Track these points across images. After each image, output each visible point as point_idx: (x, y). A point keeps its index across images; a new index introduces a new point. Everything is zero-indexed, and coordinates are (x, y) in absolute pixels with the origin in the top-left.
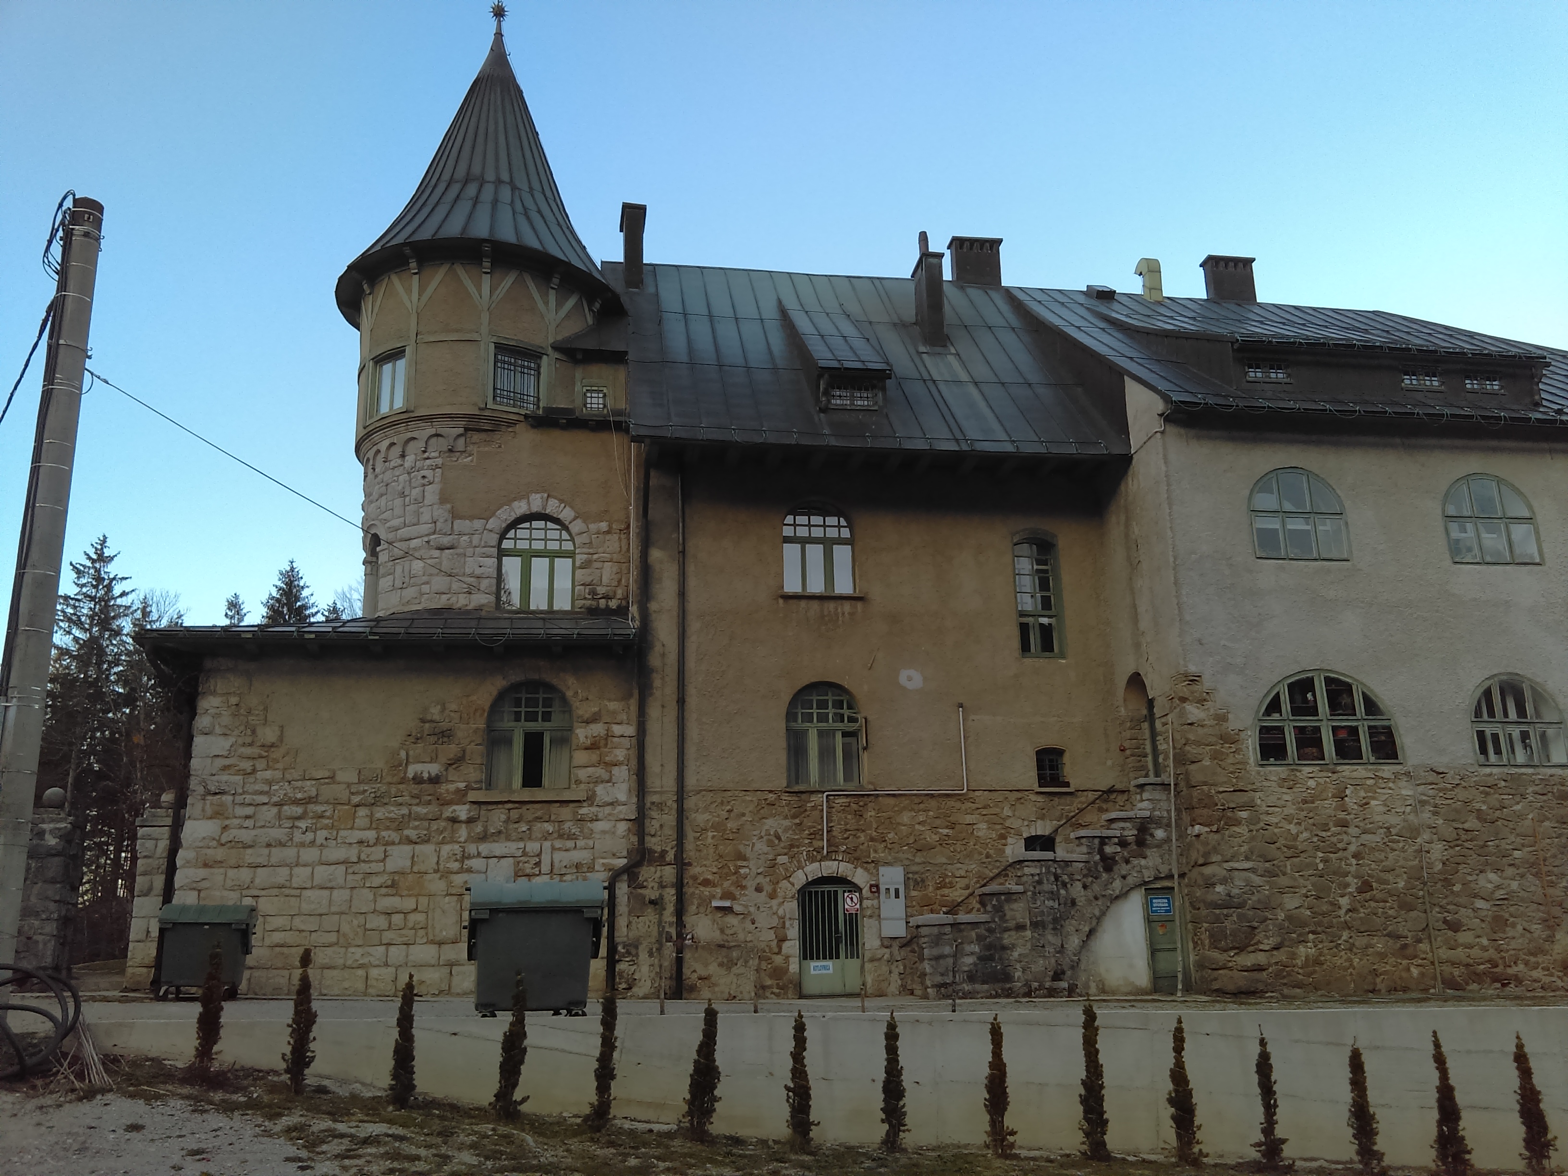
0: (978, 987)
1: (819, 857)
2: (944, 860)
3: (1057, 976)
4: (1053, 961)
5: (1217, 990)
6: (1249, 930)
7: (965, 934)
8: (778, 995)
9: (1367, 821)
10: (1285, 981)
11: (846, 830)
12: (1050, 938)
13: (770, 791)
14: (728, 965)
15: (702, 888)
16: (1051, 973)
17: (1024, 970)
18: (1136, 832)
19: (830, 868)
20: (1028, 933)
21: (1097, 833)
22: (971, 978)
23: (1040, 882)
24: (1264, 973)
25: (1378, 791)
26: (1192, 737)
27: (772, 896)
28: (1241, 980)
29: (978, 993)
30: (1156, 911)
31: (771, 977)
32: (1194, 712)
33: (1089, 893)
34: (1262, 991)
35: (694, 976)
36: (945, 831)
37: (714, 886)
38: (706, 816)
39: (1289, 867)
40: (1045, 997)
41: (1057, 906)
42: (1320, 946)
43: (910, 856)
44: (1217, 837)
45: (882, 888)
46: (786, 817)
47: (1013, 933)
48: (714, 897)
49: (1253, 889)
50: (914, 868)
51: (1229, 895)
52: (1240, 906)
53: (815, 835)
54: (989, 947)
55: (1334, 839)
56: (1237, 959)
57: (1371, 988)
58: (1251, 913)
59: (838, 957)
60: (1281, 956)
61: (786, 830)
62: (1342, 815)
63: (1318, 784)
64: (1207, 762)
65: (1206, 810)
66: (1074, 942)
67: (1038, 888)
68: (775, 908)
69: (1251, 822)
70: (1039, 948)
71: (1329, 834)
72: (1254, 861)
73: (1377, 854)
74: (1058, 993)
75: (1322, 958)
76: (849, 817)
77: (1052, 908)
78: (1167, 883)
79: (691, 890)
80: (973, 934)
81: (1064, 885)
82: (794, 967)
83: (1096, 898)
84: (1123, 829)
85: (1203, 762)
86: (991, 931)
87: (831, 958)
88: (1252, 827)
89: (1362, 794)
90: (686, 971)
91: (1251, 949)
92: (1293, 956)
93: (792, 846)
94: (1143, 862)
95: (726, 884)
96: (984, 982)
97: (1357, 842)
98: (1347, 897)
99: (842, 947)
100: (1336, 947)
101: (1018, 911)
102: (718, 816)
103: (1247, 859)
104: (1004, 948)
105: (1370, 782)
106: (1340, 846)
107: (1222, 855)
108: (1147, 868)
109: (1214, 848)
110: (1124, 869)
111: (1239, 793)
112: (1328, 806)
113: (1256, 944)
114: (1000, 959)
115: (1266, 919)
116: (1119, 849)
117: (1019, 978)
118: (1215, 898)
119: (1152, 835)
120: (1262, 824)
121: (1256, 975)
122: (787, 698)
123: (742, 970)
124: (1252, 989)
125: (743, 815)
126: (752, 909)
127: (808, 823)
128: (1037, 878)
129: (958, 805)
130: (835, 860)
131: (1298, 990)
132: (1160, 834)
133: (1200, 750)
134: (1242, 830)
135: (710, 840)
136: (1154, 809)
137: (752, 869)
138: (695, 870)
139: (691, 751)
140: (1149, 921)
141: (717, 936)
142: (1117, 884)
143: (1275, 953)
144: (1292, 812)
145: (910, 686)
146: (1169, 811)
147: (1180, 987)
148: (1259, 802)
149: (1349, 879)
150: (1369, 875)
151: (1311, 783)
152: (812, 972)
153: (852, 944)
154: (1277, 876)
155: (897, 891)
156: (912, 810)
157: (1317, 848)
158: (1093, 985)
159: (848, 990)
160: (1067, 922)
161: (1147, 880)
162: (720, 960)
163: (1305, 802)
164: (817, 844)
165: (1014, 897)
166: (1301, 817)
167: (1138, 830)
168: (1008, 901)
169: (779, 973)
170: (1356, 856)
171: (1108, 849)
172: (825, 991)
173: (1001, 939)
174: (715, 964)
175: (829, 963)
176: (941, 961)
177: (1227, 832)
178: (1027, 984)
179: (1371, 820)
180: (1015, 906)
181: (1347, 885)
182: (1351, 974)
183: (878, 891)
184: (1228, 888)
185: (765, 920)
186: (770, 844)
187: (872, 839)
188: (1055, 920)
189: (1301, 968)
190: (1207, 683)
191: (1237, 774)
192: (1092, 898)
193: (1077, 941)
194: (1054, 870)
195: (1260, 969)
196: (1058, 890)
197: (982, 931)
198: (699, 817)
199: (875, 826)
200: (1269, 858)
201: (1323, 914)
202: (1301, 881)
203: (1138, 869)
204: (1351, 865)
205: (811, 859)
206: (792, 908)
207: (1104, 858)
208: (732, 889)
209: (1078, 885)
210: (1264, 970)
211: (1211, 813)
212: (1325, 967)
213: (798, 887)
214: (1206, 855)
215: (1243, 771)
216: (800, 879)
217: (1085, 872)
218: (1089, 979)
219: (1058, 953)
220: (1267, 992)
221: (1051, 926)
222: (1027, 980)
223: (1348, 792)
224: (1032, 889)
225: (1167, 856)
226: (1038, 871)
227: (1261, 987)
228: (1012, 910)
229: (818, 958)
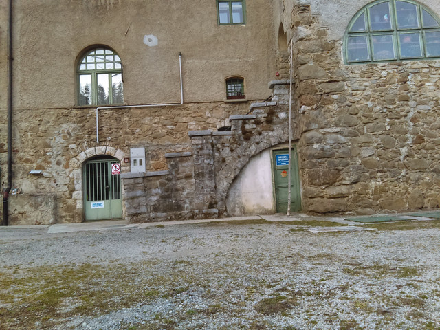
0: (159, 214)
1: (94, 144)
2: (170, 143)
3: (211, 206)
4: (209, 196)
5: (312, 211)
6: (337, 171)
7: (153, 182)
8: (69, 221)
9: (422, 97)
10: (360, 204)
11: (111, 129)
12: (207, 182)
13: (65, 109)
14: (36, 206)
15: (25, 164)
16: (208, 204)
17: (190, 203)
18: (266, 115)
19: (100, 150)
20: (193, 180)
21: (241, 117)
22: (156, 209)
23: (201, 149)
24: (346, 199)
25: (432, 76)
26: (301, 48)
27: (66, 167)
28: (328, 204)
29: (159, 218)
30: (280, 163)
31: (66, 211)
32: (303, 31)
33: (235, 154)
34: (343, 211)
35: (16, 212)
36: (170, 127)
37: (32, 162)
38: (27, 124)
39: (365, 130)
40: (202, 219)
41: (212, 163)
42: (385, 180)
43: (149, 142)
44: (316, 112)
45: (132, 160)
46: (74, 123)
47: (184, 181)
48: (32, 169)
49: (340, 145)
50: (152, 148)
51: (322, 150)
52: (331, 156)
53: (92, 132)
54: (167, 190)
55: (398, 110)
56: (326, 190)
57: (420, 206)
58: (338, 161)
59: (107, 199)
60: (358, 187)
61: (74, 129)
62: (404, 93)
63: (389, 73)
64: (311, 64)
65: (309, 95)
66: (224, 184)
67: (200, 152)
68: (68, 173)
69: (339, 101)
70: (200, 189)
71: (394, 106)
72: (341, 127)
73: (428, 118)
74: (211, 216)
75: (387, 188)
76: (113, 121)
77: (209, 164)
78: (285, 146)
79: (19, 165)
80: (158, 182)
81: (218, 150)
82: (79, 205)
83: (239, 157)
84: (258, 113)
85: (309, 64)
86: (169, 180)
87: (103, 199)
88: (340, 105)
89: (419, 78)
90: (11, 210)
91: (337, 183)
92: (367, 187)
93: (78, 139)
94: (271, 133)
95: (39, 161)
96: (164, 211)
97: (414, 110)
98: (405, 148)
99: (110, 193)
100: (397, 180)
101: (187, 167)
102: (34, 123)
103: (336, 125)
104: (177, 190)
105: (426, 70)
106: (402, 114)
107: (319, 124)
108: (273, 137)
109: (313, 119)
110: (258, 138)
111: (333, 83)
112: (395, 88)
113: (341, 180)
114: (175, 196)
115: (348, 164)
116: (254, 126)
117: (187, 208)
118: (313, 152)
119: (277, 117)
120: (348, 102)
121: (340, 200)
122: (75, 55)
123: (44, 208)
124: (336, 210)
125: (49, 122)
126: (54, 175)
127: (87, 125)
128: (200, 146)
129: (178, 112)
130: (104, 145)
131: (369, 210)
132: (282, 115)
133: (307, 56)
134: (334, 107)
135: (30, 137)
136: (279, 100)
137: (54, 152)
138: (21, 154)
139: (17, 87)
140: (275, 170)
141: (33, 189)
142: (253, 147)
143: (354, 185)
144: (369, 93)
145: (150, 44)
146: (288, 101)
147: (289, 209)
148: (346, 88)
149: (408, 135)
150: (422, 132)
151: (384, 73)
152: (92, 207)
153: (116, 191)
154: (357, 135)
155: (141, 161)
156: (151, 116)
157: (386, 116)
158: (237, 210)
159: (113, 216)
160: (220, 172)
161: (273, 144)
162: (30, 203)
163: (379, 86)
164: (93, 137)
165: (185, 159)
166: (376, 96)
167: (268, 114)
168: (181, 161)
169: (70, 209)
170: (413, 120)
171: (247, 127)
172: (100, 217)
173: (176, 184)
174: (28, 205)
175: (102, 202)
176: (135, 200)
177: (323, 109)
178: (192, 211)
179: (425, 96)
180: (185, 164)
181: (407, 139)
182: (407, 197)
183: (129, 161)
184: (323, 145)
185: (62, 180)
186: (65, 138)
187: (126, 133)
188: (211, 171)
189: (372, 195)
190: (313, 10)
191: (331, 70)
192: (236, 157)
193: (225, 184)
194: (211, 141)
195: (343, 196)
196: (214, 153)
197: (163, 180)
198: (23, 125)
199: (128, 125)
200: (352, 124)
201: (389, 159)
202: (374, 138)
203: (267, 138)
204: (409, 126)
205: (90, 146)
206: (77, 173)
207: (245, 132)
208: (43, 164)
209: (227, 150)
210: (345, 197)
211: (312, 96)
212: (388, 193)
213: (82, 161)
214: (308, 124)
215: (336, 68)
216: (82, 157)
217: (232, 141)
218: (235, 206)
219: (213, 191)
220: (346, 211)
221: (207, 176)
222: (192, 209)
223: (409, 77)
224: (196, 153)
225: (286, 129)
226: (200, 142)
227: (342, 208)
228: (183, 167)
229: (96, 200)
